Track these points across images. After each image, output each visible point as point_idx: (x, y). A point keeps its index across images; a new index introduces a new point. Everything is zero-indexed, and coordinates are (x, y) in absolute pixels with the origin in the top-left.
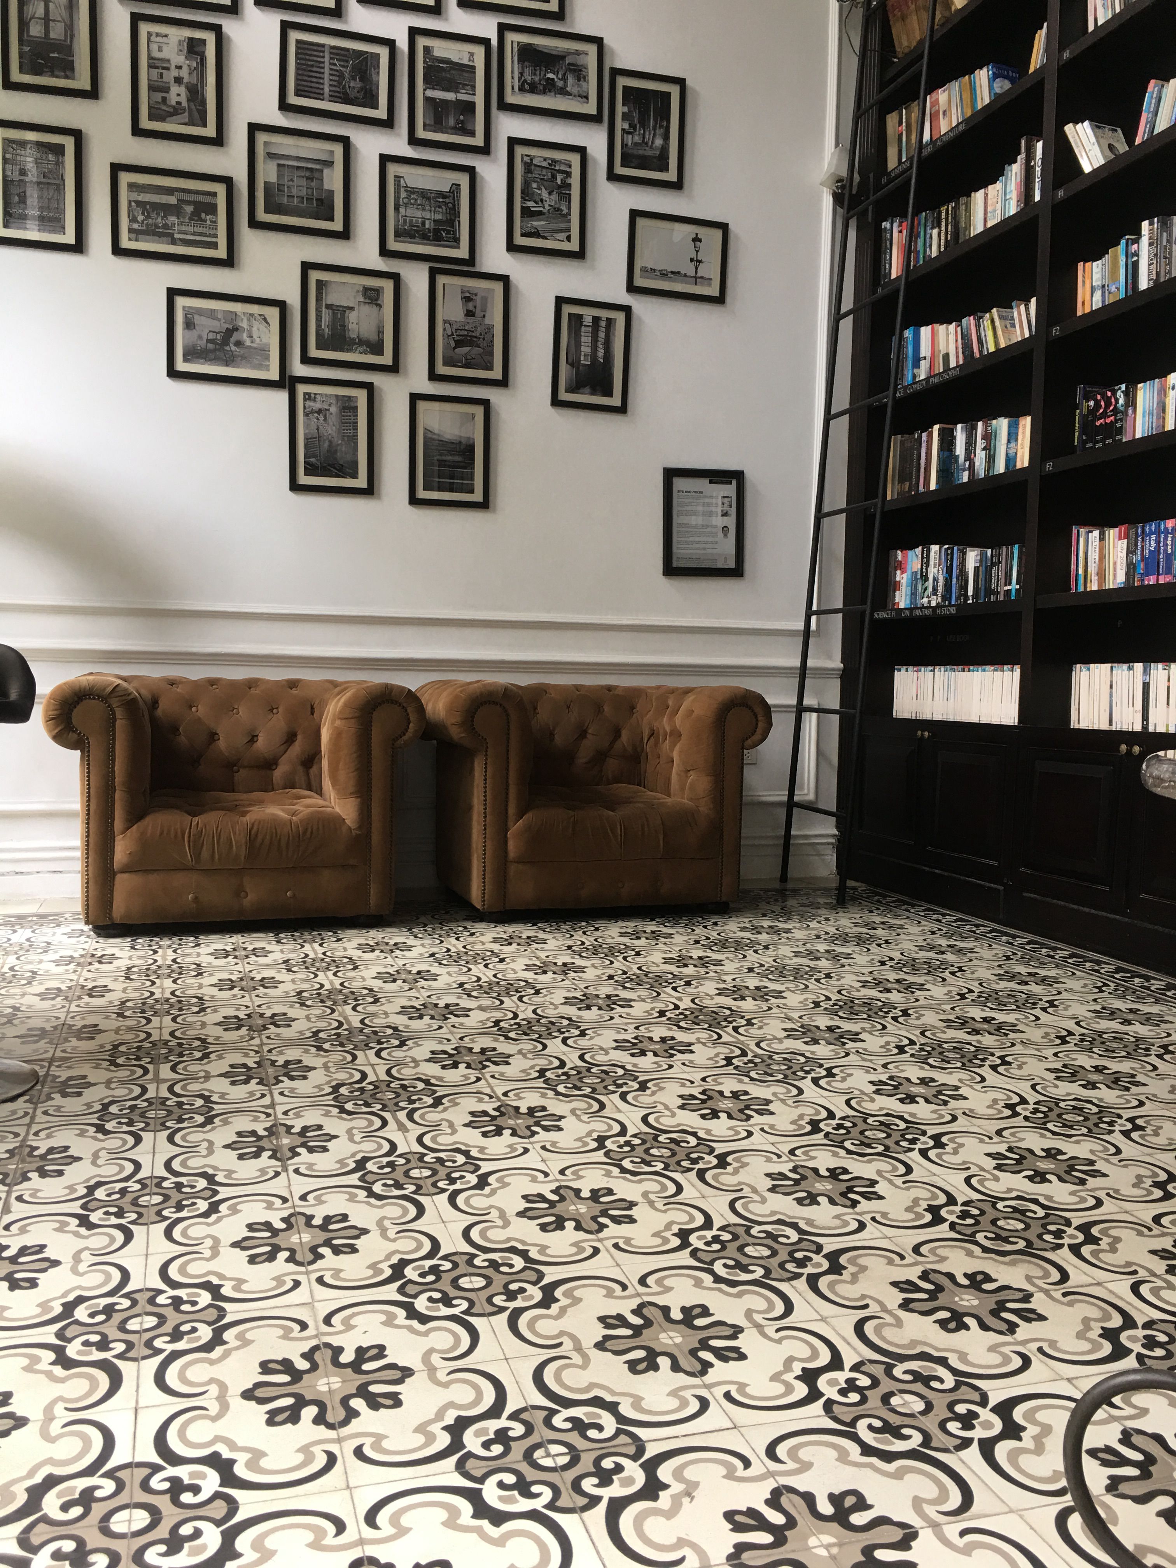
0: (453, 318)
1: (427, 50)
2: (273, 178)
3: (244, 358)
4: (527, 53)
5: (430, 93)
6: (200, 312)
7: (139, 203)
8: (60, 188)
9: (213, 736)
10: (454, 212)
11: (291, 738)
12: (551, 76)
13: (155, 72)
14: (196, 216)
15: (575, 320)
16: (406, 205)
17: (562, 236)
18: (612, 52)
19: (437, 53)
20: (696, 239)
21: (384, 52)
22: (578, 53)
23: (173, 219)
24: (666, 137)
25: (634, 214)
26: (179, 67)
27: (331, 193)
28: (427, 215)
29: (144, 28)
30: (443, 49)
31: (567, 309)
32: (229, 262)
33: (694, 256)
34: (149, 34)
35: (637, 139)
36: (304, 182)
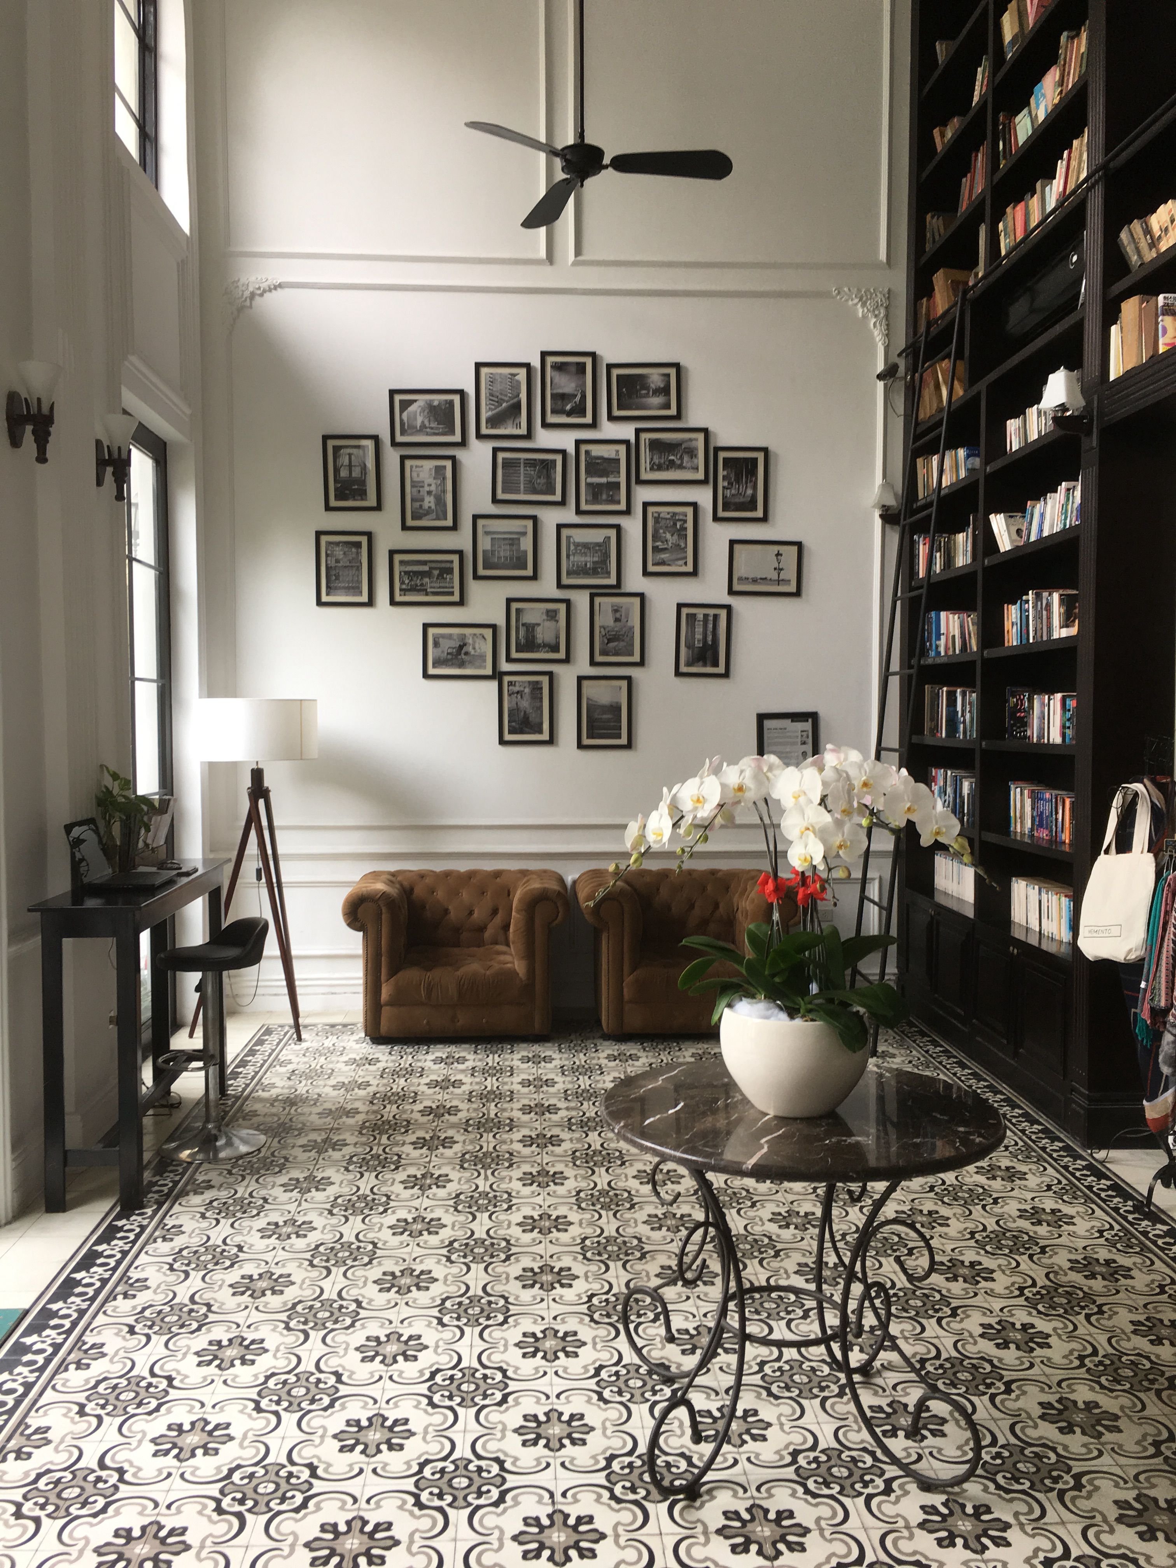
0: (606, 624)
1: (587, 452)
2: (488, 547)
3: (470, 662)
4: (655, 445)
5: (589, 480)
6: (443, 636)
7: (406, 573)
8: (359, 568)
9: (446, 911)
10: (606, 555)
11: (495, 912)
12: (672, 458)
13: (415, 489)
14: (440, 576)
15: (691, 618)
16: (574, 555)
17: (681, 562)
18: (715, 435)
19: (594, 454)
20: (778, 554)
21: (559, 458)
22: (691, 440)
23: (426, 580)
24: (755, 488)
25: (732, 543)
26: (430, 485)
27: (526, 552)
28: (588, 559)
29: (408, 463)
30: (598, 451)
31: (685, 611)
32: (461, 603)
33: (776, 565)
34: (411, 467)
35: (733, 491)
36: (508, 547)
